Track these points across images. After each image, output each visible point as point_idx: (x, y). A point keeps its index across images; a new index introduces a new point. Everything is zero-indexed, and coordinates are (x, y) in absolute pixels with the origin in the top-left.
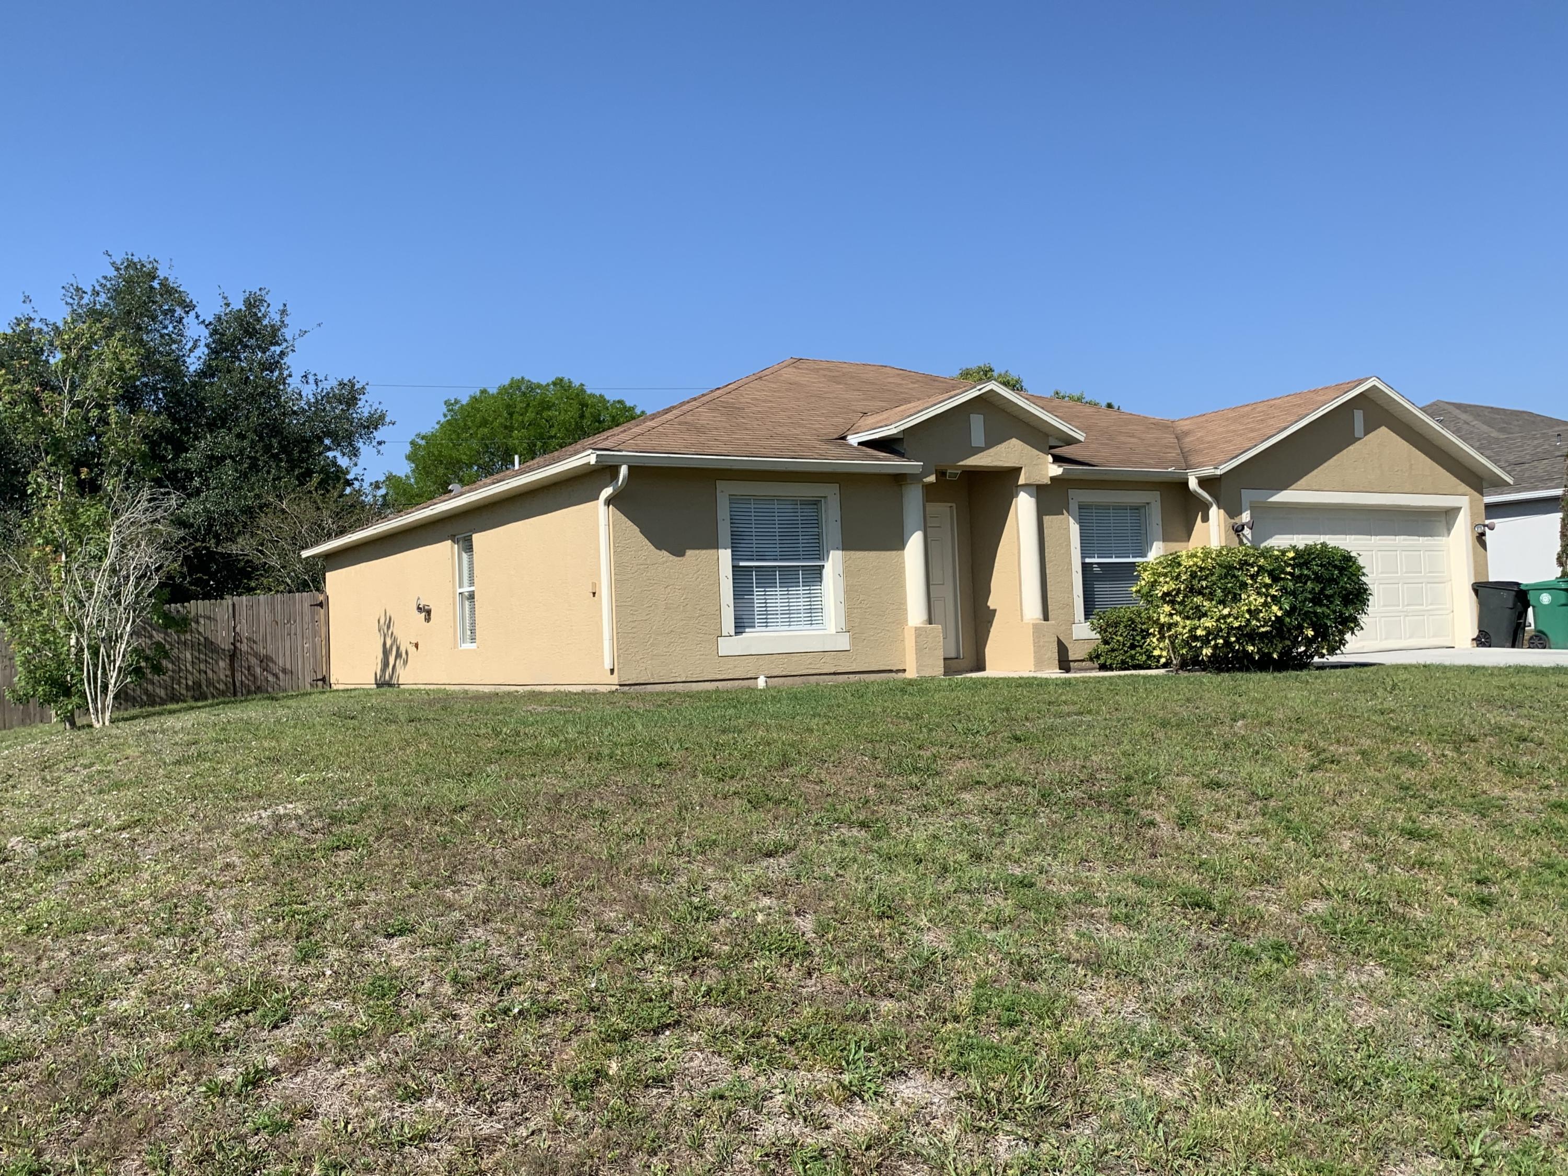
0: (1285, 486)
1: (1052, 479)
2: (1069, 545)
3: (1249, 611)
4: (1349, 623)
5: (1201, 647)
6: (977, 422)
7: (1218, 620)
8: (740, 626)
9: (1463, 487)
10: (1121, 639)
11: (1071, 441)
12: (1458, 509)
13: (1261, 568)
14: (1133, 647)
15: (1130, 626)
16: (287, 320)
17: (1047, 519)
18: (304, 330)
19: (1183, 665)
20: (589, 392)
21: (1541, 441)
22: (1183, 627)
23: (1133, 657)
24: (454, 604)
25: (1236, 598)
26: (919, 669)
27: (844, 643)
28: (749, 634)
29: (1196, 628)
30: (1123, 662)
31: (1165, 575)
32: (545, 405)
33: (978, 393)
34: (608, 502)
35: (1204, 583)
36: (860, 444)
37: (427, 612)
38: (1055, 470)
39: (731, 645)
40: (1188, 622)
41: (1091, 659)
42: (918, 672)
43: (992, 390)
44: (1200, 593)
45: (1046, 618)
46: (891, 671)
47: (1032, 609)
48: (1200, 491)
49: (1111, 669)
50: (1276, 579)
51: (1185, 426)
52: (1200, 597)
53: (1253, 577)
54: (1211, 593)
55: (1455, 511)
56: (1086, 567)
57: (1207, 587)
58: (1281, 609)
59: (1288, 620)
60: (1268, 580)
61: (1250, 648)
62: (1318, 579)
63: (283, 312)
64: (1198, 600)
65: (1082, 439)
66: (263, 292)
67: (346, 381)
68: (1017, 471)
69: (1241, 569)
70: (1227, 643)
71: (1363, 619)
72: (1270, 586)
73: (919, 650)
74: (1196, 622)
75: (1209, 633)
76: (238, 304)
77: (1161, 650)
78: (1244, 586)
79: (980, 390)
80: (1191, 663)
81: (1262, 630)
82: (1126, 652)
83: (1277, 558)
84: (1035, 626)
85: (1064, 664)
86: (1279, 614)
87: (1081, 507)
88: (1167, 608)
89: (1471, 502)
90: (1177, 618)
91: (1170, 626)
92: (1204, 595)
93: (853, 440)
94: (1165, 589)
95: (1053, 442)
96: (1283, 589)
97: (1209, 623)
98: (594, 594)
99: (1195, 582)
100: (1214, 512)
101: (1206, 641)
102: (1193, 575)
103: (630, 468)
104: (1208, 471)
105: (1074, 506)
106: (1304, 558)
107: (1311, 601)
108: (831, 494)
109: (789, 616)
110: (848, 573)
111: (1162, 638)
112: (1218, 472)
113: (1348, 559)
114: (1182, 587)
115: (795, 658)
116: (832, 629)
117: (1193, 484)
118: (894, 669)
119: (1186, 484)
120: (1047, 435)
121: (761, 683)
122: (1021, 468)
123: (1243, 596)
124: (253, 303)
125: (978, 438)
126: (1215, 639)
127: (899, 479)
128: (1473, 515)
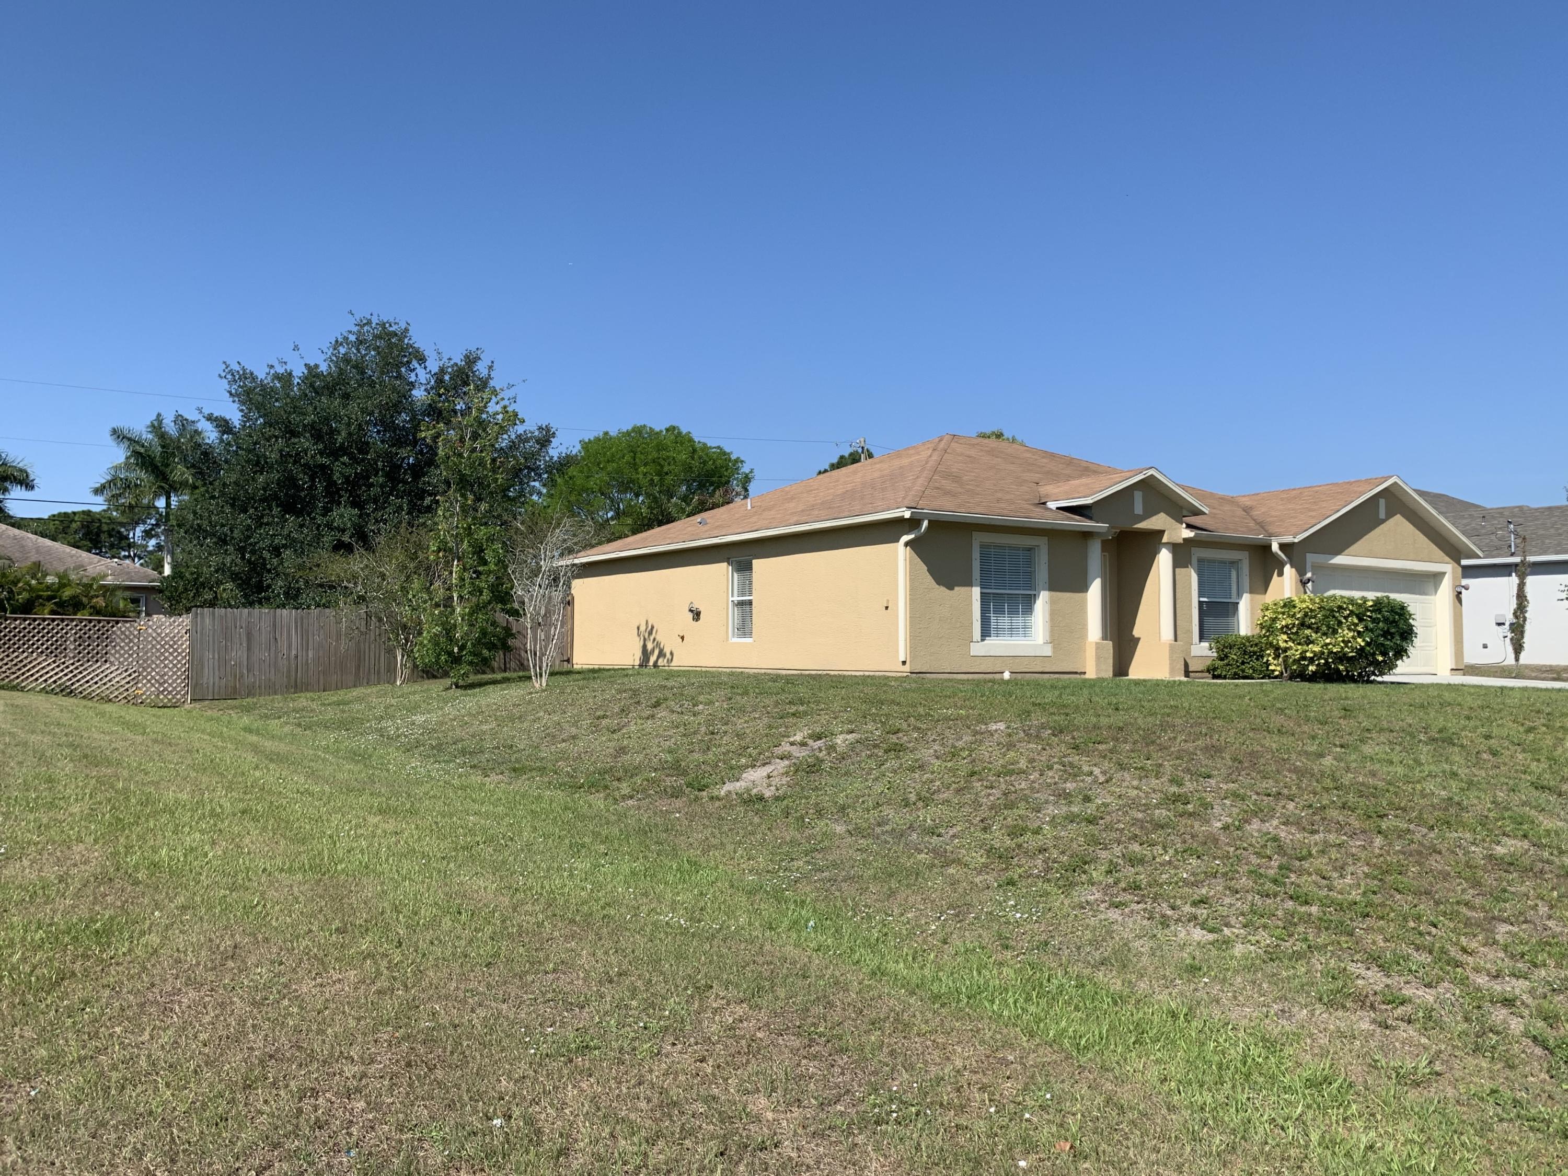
0: (1339, 552)
1: (1184, 539)
2: (1190, 588)
3: (1343, 641)
4: (1401, 653)
5: (1308, 665)
6: (1138, 496)
7: (1322, 647)
8: (985, 633)
9: (1447, 559)
10: (1235, 657)
11: (1197, 512)
12: (1444, 574)
13: (1351, 611)
14: (1243, 663)
16: (493, 374)
17: (1177, 570)
18: (511, 383)
19: (1292, 677)
20: (696, 440)
21: (1469, 520)
22: (1295, 651)
23: (1243, 671)
24: (728, 609)
25: (1335, 632)
26: (1098, 670)
27: (1048, 651)
28: (988, 641)
29: (1307, 651)
30: (1235, 674)
31: (1283, 613)
32: (660, 447)
33: (1144, 477)
34: (907, 544)
35: (1313, 621)
36: (1058, 508)
37: (697, 615)
38: (1189, 534)
39: (979, 648)
40: (1299, 647)
41: (1208, 671)
42: (1097, 674)
43: (1152, 475)
44: (1309, 627)
45: (1176, 640)
46: (1076, 673)
47: (1167, 633)
48: (1280, 553)
49: (1225, 678)
50: (1361, 620)
51: (1247, 502)
52: (1310, 631)
53: (1346, 618)
54: (1318, 628)
55: (1443, 574)
56: (1200, 603)
57: (1315, 623)
58: (1364, 640)
59: (1368, 648)
60: (1356, 621)
61: (1341, 668)
62: (1386, 620)
63: (490, 368)
64: (1308, 632)
65: (1207, 512)
66: (479, 352)
67: (544, 426)
68: (1161, 532)
69: (1338, 612)
70: (1327, 662)
71: (1411, 650)
72: (1356, 625)
73: (1098, 658)
74: (1305, 647)
75: (1315, 655)
76: (458, 359)
77: (1276, 667)
78: (1340, 623)
79: (1145, 474)
80: (1301, 676)
81: (1351, 654)
82: (1238, 667)
83: (1360, 605)
84: (1171, 644)
85: (1187, 673)
86: (1363, 644)
87: (1200, 561)
88: (1285, 637)
89: (1453, 569)
90: (1290, 644)
91: (1285, 650)
92: (1312, 629)
93: (1052, 505)
94: (1284, 623)
95: (1185, 513)
96: (1366, 628)
97: (1317, 649)
98: (887, 608)
99: (1307, 619)
100: (1287, 569)
101: (1311, 660)
102: (1306, 615)
103: (930, 522)
104: (1288, 539)
105: (1194, 561)
106: (1378, 605)
107: (1382, 636)
108: (1042, 543)
109: (1012, 631)
110: (1052, 602)
111: (1277, 657)
112: (1296, 540)
113: (1403, 608)
114: (1297, 622)
115: (1017, 660)
116: (1040, 641)
117: (1275, 547)
118: (1079, 671)
119: (1269, 547)
120: (1181, 508)
121: (1007, 675)
122: (1163, 531)
123: (1340, 631)
124: (471, 360)
125: (1138, 509)
126: (1318, 659)
127: (1087, 535)
128: (1454, 578)
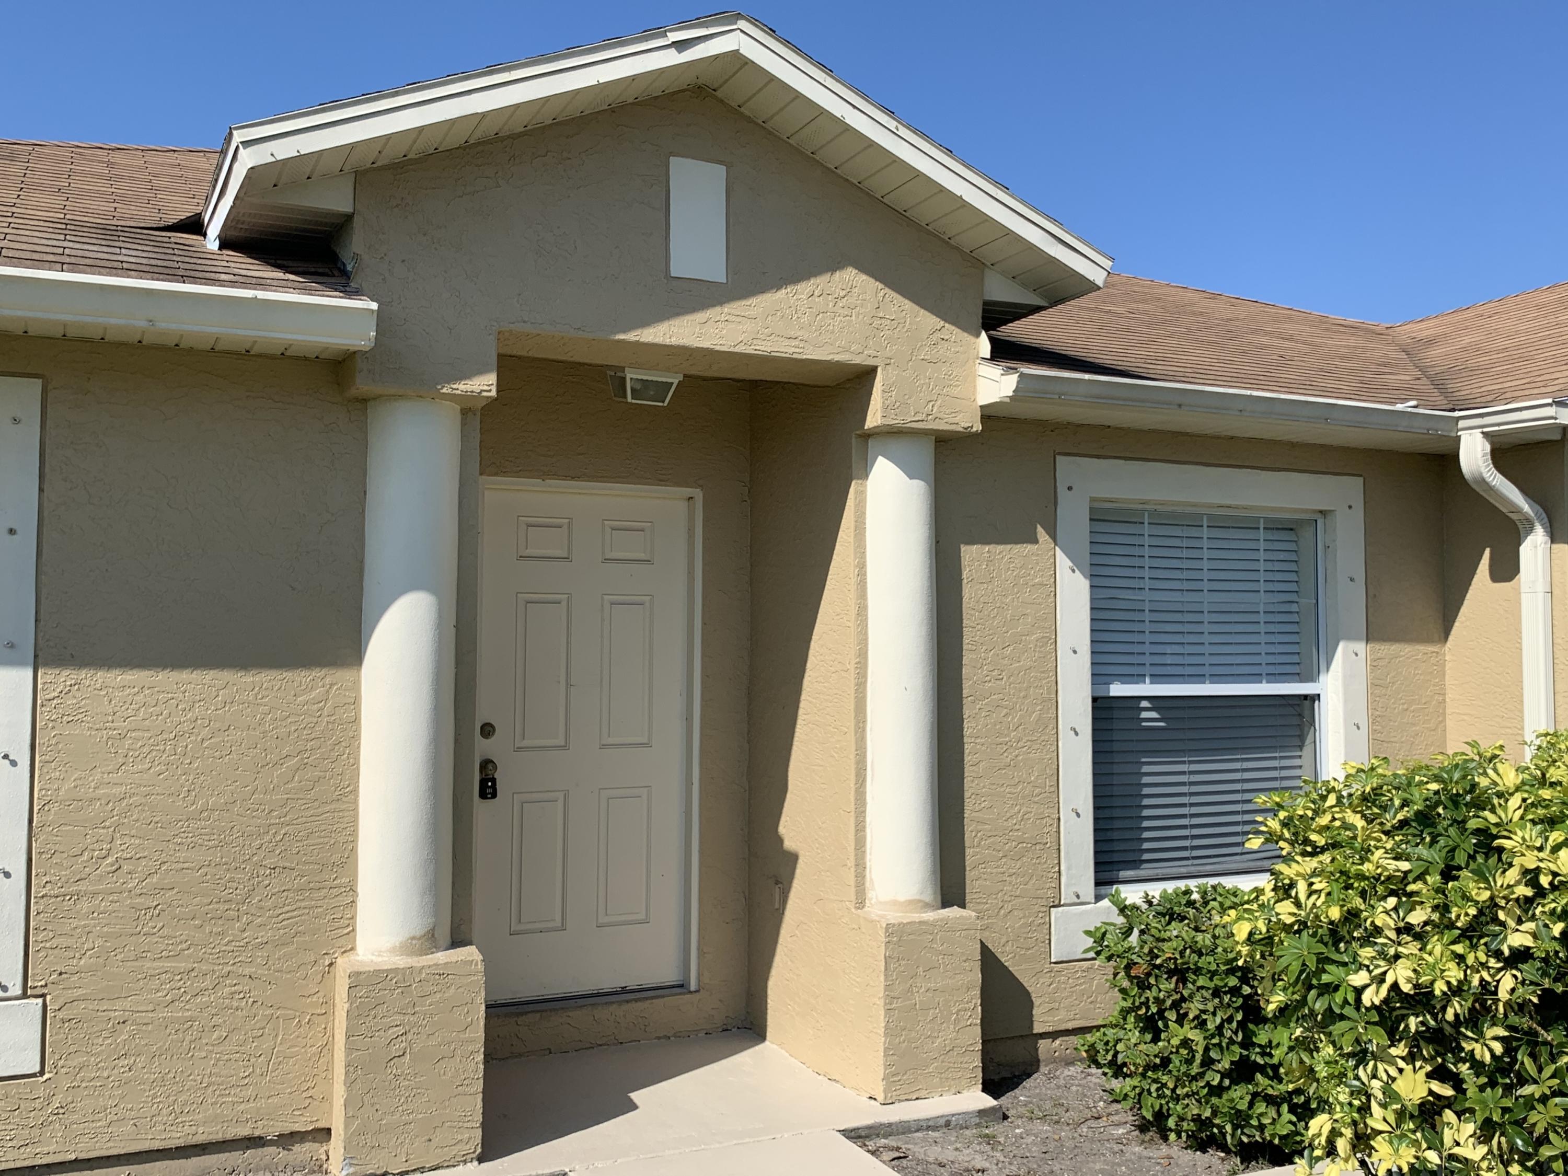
1: (986, 413)
15: (1235, 991)
17: (967, 555)
33: (672, 58)
38: (998, 387)
43: (735, 54)
45: (949, 895)
47: (895, 865)
48: (1498, 481)
65: (1098, 277)
68: (859, 378)
79: (680, 45)
82: (1217, 1091)
95: (999, 291)
100: (1537, 548)
104: (1530, 415)
105: (1072, 512)
117: (1472, 453)
118: (272, 1130)
119: (1450, 455)
120: (976, 264)
122: (873, 371)
